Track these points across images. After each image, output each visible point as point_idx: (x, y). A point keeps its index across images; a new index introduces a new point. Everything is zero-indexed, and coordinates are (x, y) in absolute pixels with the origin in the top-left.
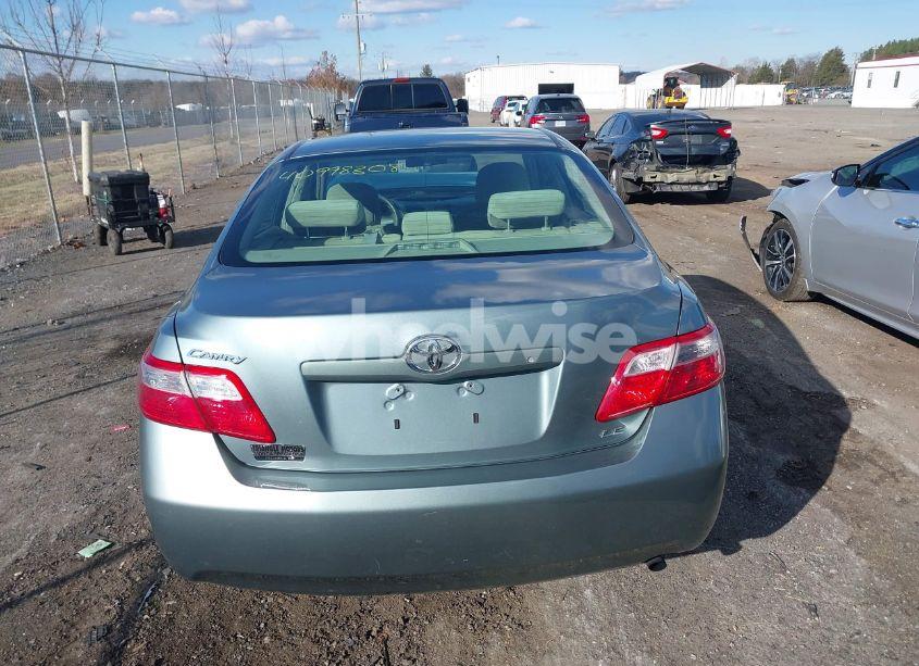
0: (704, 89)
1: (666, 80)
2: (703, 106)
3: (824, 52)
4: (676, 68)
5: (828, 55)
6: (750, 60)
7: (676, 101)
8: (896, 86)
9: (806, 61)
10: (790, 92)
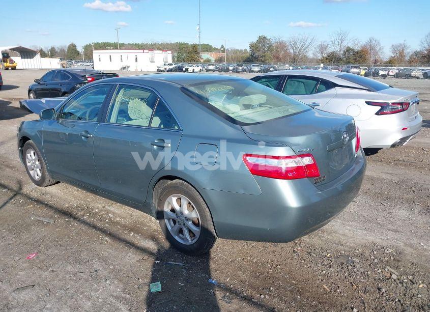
0: (23, 60)
1: (3, 54)
2: (25, 68)
3: (68, 45)
4: (6, 48)
5: (69, 46)
6: (33, 46)
7: (11, 65)
8: (111, 61)
9: (60, 48)
10: (62, 62)
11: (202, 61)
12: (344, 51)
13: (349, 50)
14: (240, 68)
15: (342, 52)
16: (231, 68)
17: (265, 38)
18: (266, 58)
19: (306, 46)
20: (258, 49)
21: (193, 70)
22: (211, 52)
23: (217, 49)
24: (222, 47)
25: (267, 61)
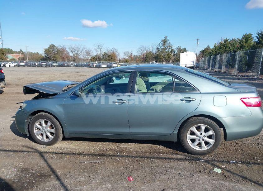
11: (8, 60)
12: (103, 55)
13: (105, 54)
14: (44, 64)
15: (102, 55)
16: (37, 64)
17: (54, 46)
18: (56, 58)
19: (80, 51)
20: (50, 53)
21: (10, 65)
22: (12, 53)
23: (16, 52)
24: (21, 50)
25: (57, 60)
